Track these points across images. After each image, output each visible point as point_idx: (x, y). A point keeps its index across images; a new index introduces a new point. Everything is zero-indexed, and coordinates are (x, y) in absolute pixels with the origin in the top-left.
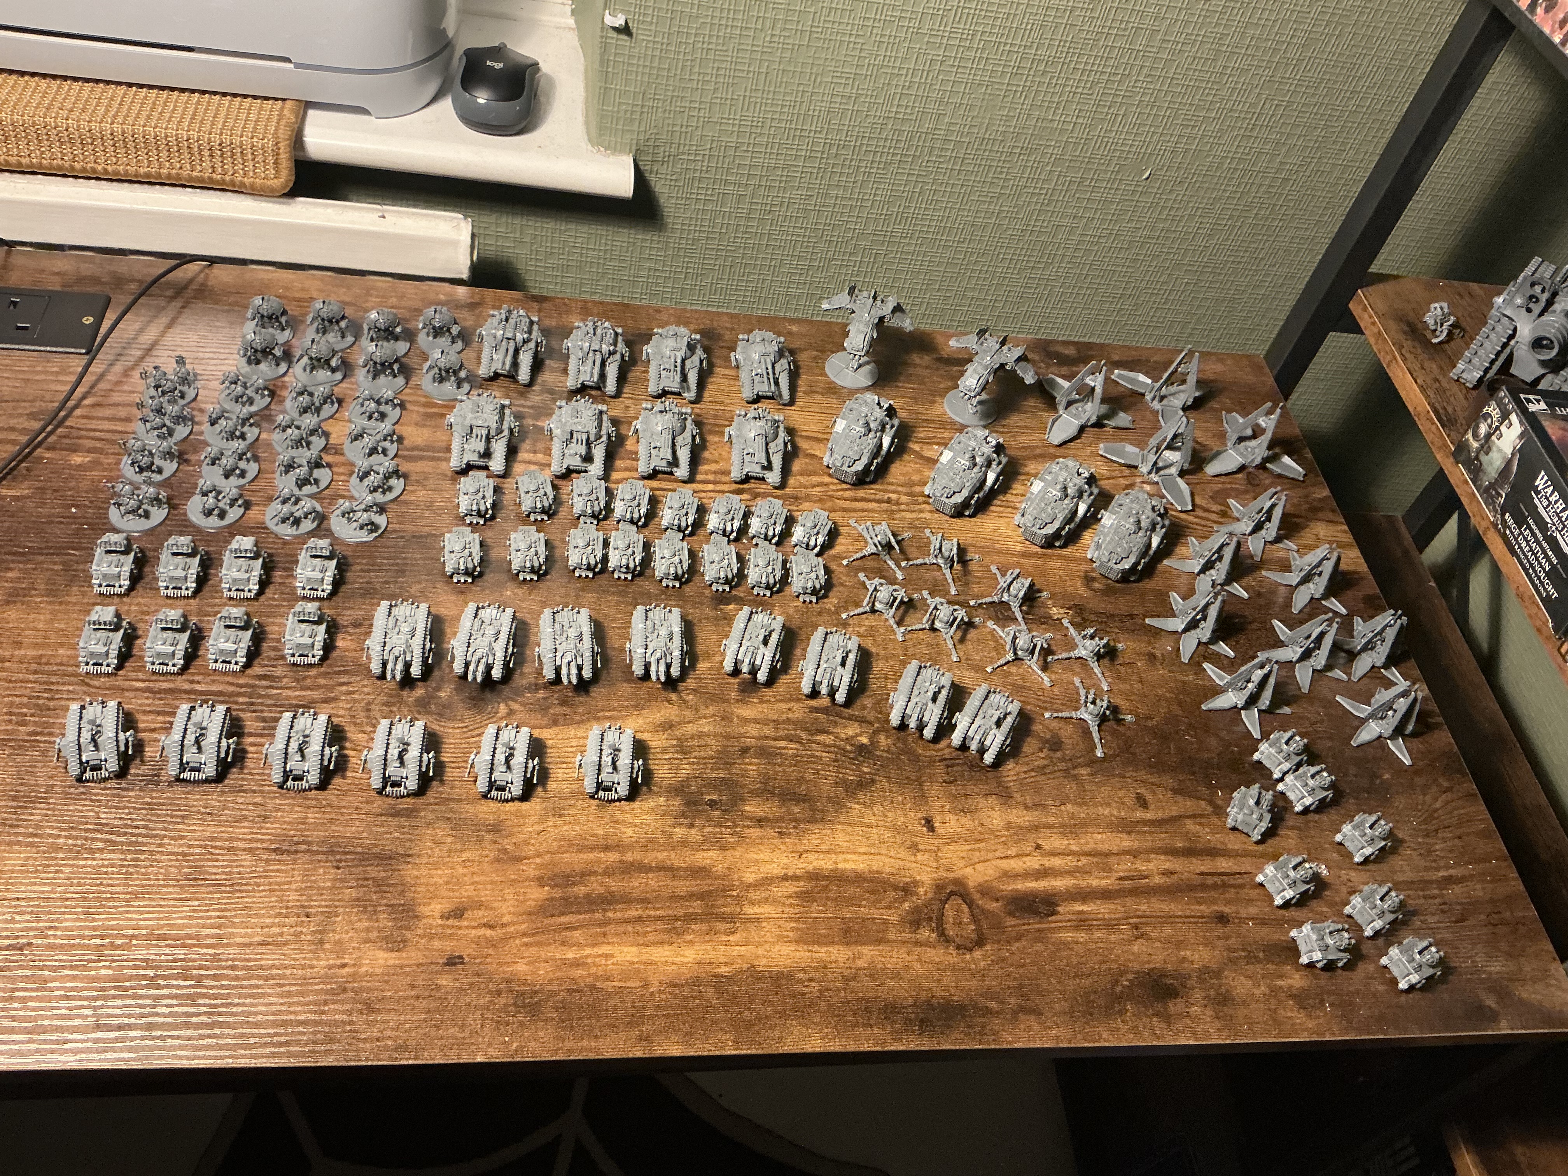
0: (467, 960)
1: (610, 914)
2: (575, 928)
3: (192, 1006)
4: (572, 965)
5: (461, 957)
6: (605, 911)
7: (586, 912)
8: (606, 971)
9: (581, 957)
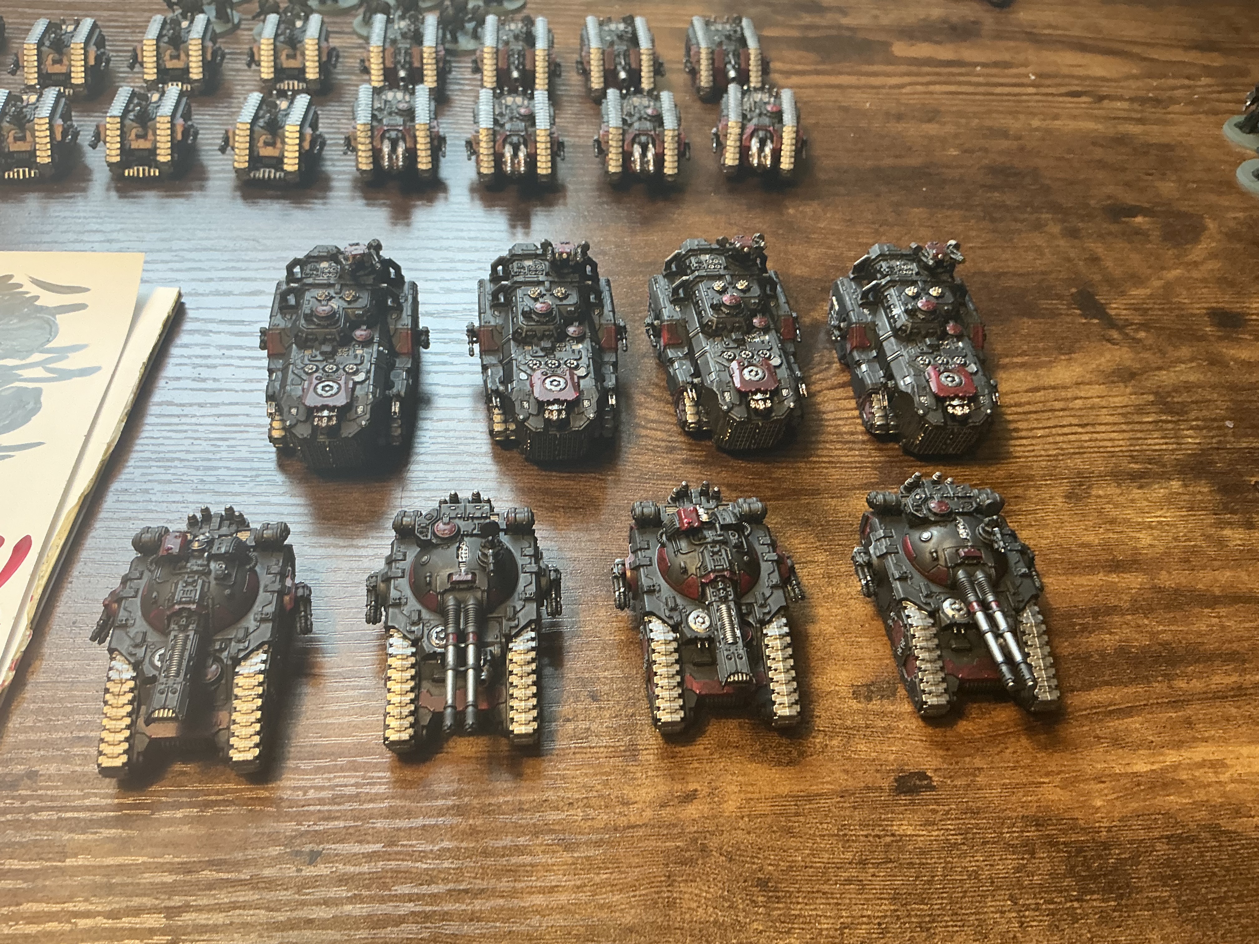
0: (936, 780)
1: (1181, 684)
2: (1128, 712)
3: (383, 900)
4: (1152, 787)
5: (922, 775)
6: (1169, 678)
7: (1132, 681)
8: (1224, 795)
9: (1164, 770)
